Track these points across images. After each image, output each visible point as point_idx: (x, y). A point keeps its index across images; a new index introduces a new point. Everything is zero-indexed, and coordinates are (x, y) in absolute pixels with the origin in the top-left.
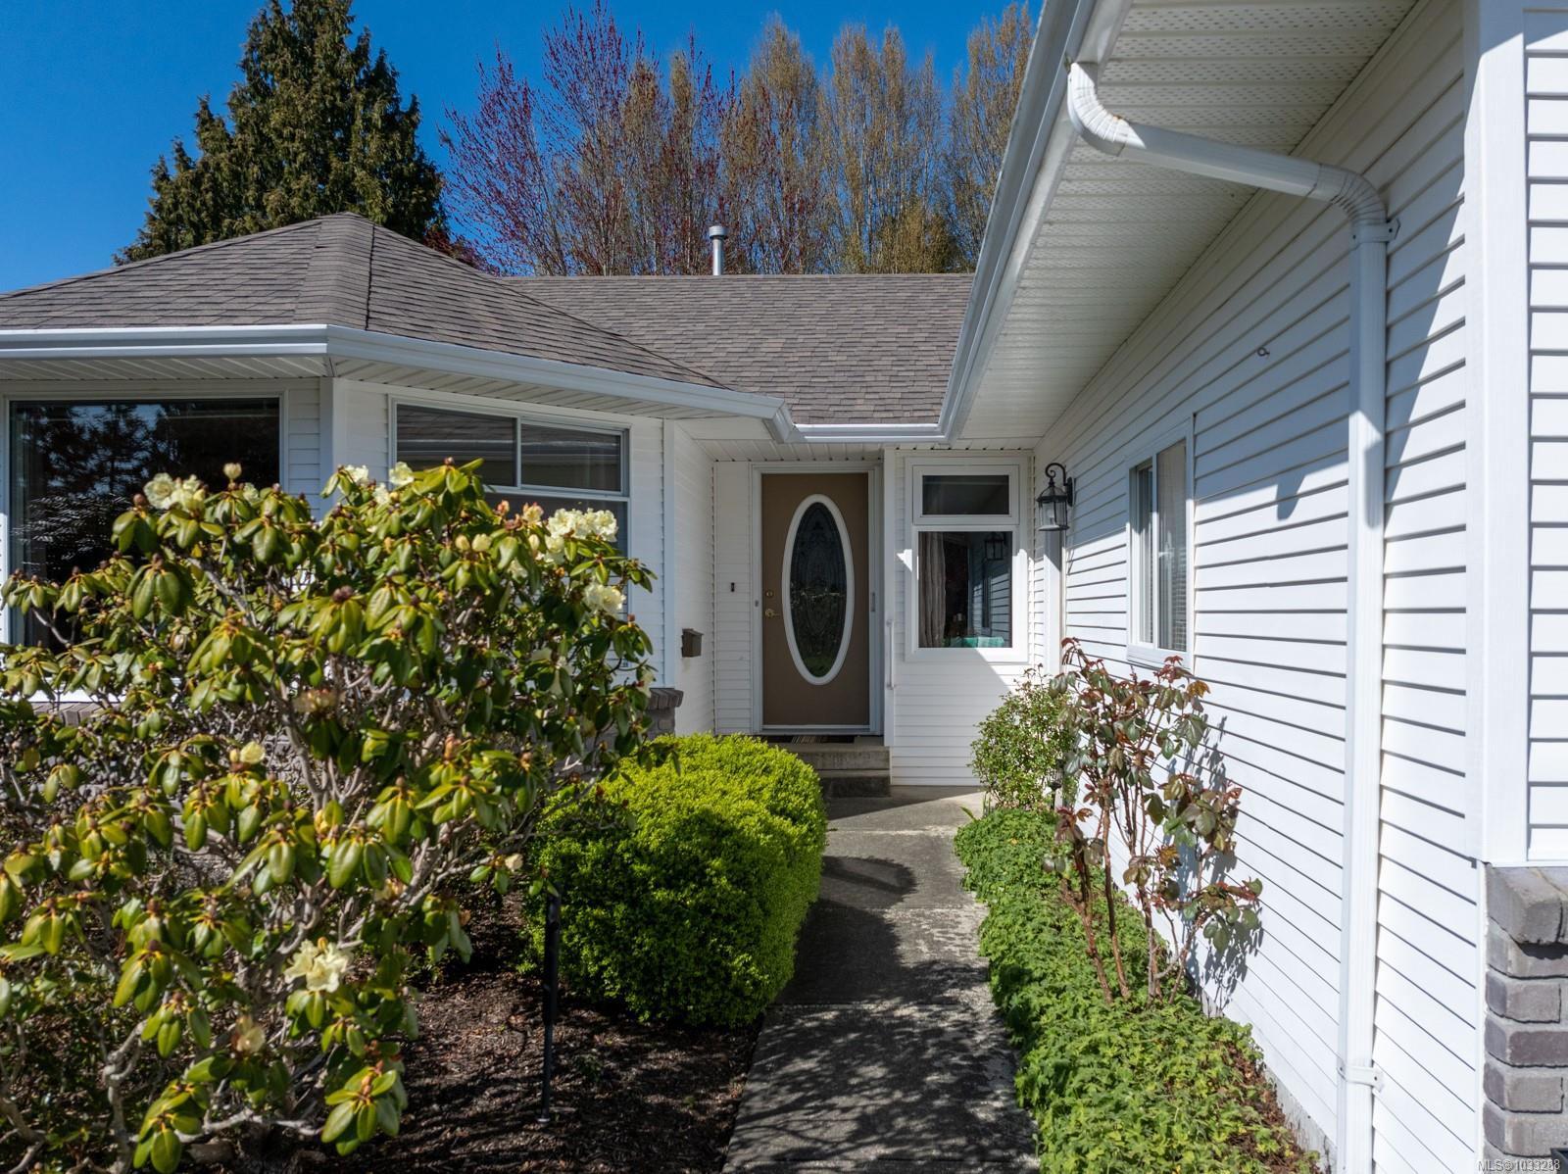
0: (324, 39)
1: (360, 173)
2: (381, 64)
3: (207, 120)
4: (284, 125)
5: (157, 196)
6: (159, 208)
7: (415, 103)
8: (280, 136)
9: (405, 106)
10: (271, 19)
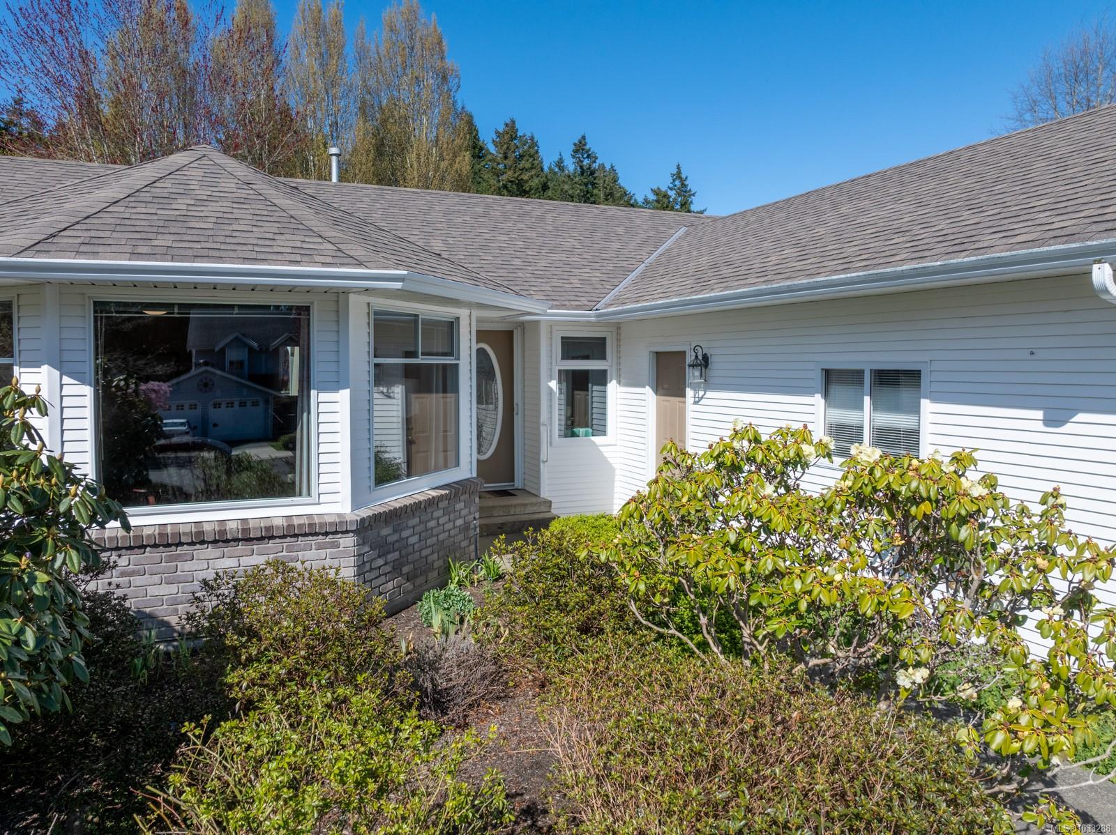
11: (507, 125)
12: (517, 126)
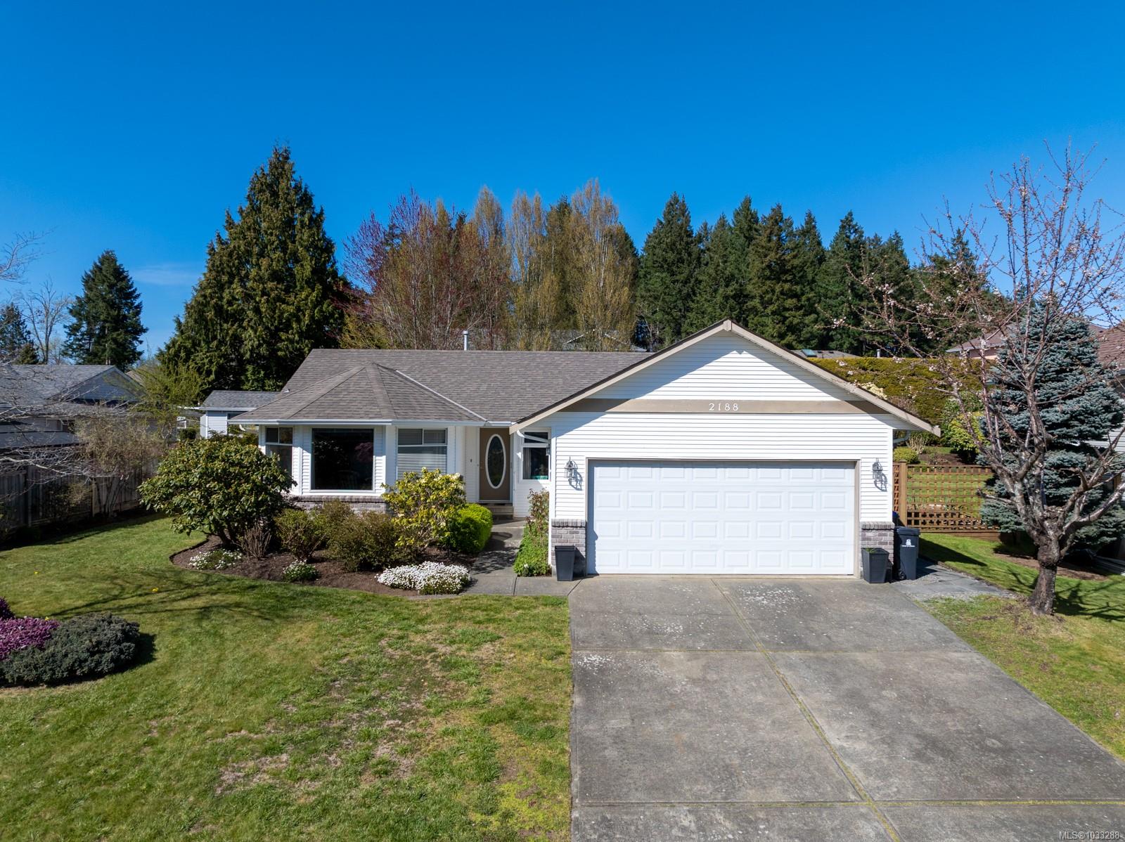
0: (283, 185)
1: (301, 249)
2: (306, 191)
3: (230, 224)
4: (268, 229)
5: (209, 257)
6: (213, 265)
7: (322, 210)
8: (266, 233)
9: (318, 210)
10: (260, 175)
11: (773, 210)
12: (783, 211)
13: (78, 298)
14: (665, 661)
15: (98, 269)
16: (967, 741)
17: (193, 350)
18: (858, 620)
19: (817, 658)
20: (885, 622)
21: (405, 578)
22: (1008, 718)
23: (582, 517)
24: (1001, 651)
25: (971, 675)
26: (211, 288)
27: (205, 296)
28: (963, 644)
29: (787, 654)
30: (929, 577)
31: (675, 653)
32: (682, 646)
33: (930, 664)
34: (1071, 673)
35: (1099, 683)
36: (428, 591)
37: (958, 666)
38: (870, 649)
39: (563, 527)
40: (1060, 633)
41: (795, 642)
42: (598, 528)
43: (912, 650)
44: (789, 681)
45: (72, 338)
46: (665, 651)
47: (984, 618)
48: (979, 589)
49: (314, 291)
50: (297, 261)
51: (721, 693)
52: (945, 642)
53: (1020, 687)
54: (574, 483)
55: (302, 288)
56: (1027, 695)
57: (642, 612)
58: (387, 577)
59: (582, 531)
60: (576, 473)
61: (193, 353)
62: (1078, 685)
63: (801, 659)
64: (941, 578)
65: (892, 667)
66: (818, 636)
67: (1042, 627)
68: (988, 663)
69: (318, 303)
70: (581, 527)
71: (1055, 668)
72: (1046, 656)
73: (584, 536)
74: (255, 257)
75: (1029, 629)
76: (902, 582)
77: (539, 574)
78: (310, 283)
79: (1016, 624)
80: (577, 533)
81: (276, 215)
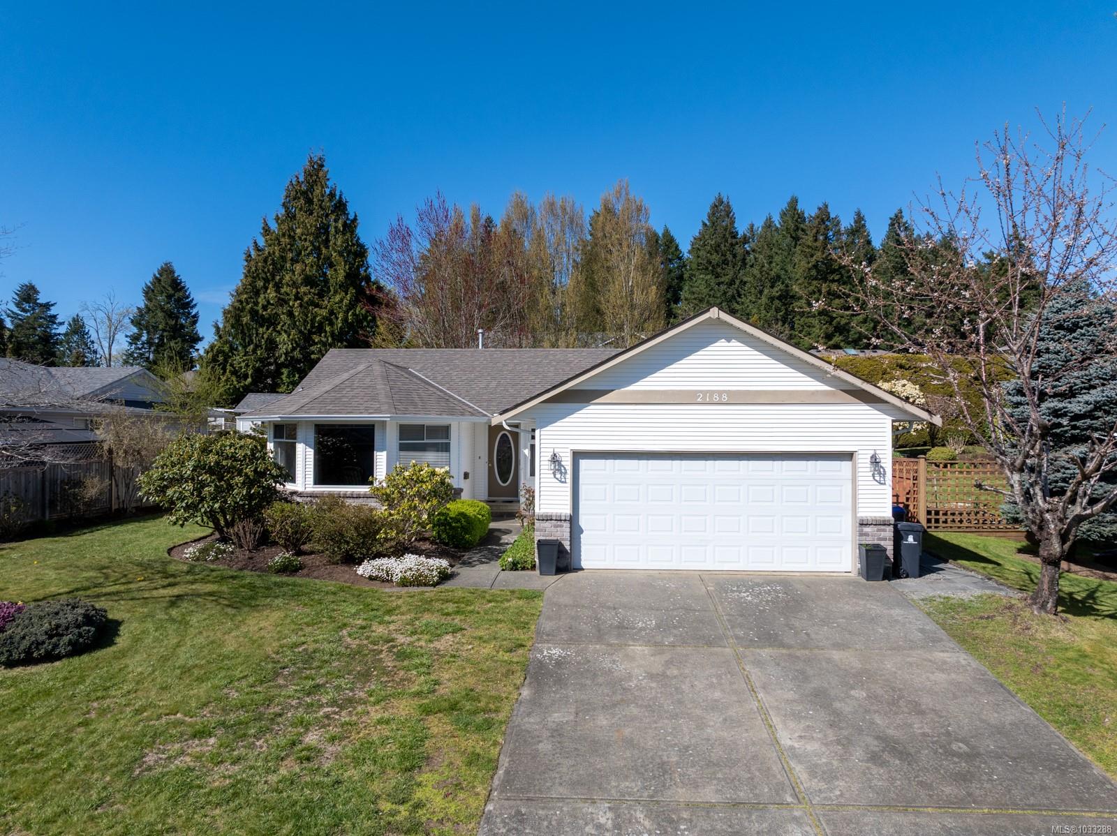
0: (317, 191)
1: (334, 254)
2: (340, 197)
3: (267, 231)
4: (303, 235)
5: (246, 264)
6: (249, 271)
7: (356, 216)
8: (300, 239)
9: (351, 217)
10: (294, 183)
12: (830, 210)
13: (138, 308)
14: (627, 655)
15: (157, 280)
16: (931, 745)
17: (230, 354)
18: (844, 618)
19: (790, 655)
20: (872, 620)
21: (383, 570)
22: (982, 721)
23: (567, 510)
24: (992, 652)
25: (953, 676)
26: (247, 293)
27: (240, 302)
28: (952, 644)
29: (758, 650)
30: (933, 576)
31: (640, 648)
32: (649, 641)
33: (911, 664)
34: (1065, 675)
35: (1093, 687)
36: (404, 583)
37: (942, 667)
38: (849, 648)
39: (547, 520)
40: (1060, 634)
41: (770, 639)
42: (583, 522)
43: (894, 649)
44: (753, 678)
45: (133, 347)
46: (629, 646)
47: (981, 618)
48: (983, 588)
49: (347, 294)
50: (331, 265)
51: (676, 689)
52: (933, 641)
53: (1005, 689)
54: (558, 476)
55: (336, 292)
56: (1011, 698)
57: (616, 606)
58: (365, 569)
59: (567, 525)
60: (560, 465)
61: (230, 357)
62: (1070, 689)
63: (771, 656)
64: (947, 577)
65: (868, 666)
66: (796, 633)
67: (1042, 628)
68: (975, 664)
69: (351, 306)
70: (565, 520)
71: (1047, 670)
72: (1040, 658)
73: (568, 530)
74: (289, 262)
75: (1028, 629)
76: (902, 581)
77: (523, 569)
78: (344, 287)
79: (1014, 623)
80: (561, 526)
81: (311, 221)
